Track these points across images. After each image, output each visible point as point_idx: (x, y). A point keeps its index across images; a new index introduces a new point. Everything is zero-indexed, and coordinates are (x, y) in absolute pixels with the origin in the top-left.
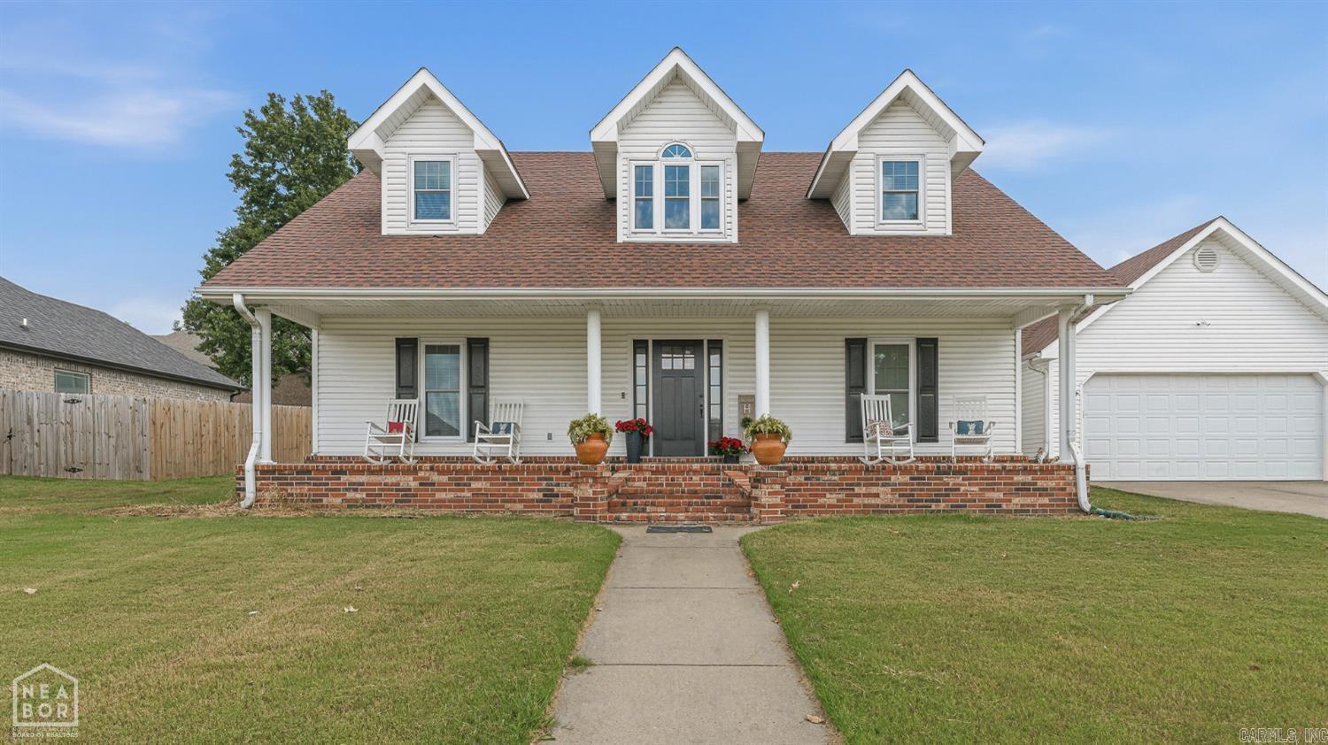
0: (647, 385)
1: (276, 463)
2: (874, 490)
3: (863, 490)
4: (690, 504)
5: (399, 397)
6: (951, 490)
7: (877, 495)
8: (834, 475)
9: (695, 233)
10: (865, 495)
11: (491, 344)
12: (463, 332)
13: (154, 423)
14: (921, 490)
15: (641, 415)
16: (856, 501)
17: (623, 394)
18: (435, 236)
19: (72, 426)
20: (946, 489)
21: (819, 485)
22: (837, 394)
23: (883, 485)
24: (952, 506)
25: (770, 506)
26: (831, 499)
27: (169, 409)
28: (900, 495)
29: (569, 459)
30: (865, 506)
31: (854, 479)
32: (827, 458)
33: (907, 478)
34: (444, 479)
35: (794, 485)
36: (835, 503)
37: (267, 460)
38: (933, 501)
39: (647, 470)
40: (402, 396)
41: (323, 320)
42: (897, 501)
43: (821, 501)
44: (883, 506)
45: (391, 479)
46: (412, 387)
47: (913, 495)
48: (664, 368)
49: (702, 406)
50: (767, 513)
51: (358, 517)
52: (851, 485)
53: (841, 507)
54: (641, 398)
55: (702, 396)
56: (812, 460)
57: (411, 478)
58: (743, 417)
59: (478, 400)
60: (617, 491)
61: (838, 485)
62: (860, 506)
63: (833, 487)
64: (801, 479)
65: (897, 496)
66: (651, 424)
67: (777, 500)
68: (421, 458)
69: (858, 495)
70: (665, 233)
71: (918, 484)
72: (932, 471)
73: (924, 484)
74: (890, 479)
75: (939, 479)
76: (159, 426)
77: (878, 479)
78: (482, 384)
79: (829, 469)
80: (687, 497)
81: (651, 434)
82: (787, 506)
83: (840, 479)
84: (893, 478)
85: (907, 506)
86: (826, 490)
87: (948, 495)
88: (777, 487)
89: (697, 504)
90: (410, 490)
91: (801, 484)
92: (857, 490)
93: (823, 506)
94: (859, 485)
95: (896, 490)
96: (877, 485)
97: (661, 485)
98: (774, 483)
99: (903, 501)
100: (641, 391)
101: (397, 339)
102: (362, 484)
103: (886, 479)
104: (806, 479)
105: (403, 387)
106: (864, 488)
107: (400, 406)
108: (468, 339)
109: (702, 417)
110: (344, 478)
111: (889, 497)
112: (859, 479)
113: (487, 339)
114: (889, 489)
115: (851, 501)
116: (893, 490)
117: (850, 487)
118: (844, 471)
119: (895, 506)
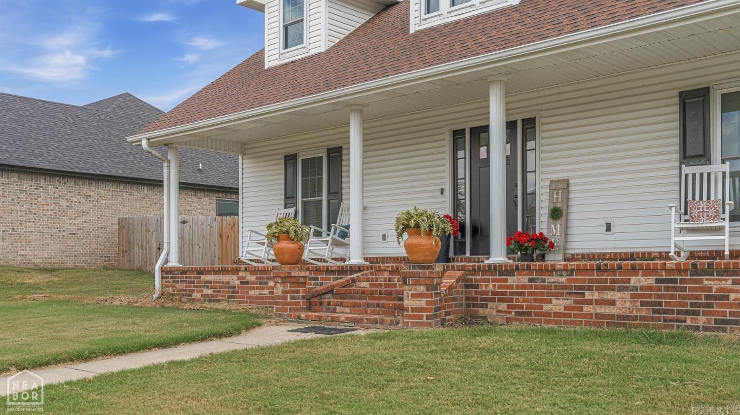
0: (465, 179)
1: (181, 266)
2: (609, 295)
3: (596, 295)
5: (286, 207)
6: (715, 297)
7: (612, 303)
8: (561, 275)
9: (477, 4)
10: (599, 302)
11: (343, 152)
12: (323, 144)
13: (221, 236)
14: (672, 297)
16: (587, 309)
17: (442, 191)
19: (183, 239)
20: (707, 297)
21: (544, 287)
22: (668, 169)
23: (620, 289)
24: (716, 321)
26: (557, 305)
27: (234, 224)
28: (642, 304)
30: (598, 316)
31: (584, 281)
33: (650, 281)
34: (253, 278)
35: (517, 287)
36: (562, 310)
38: (687, 313)
39: (385, 270)
40: (288, 205)
41: (246, 147)
42: (638, 310)
43: (547, 308)
44: (619, 317)
45: (224, 278)
46: (293, 197)
47: (660, 304)
49: (517, 196)
52: (582, 288)
53: (569, 316)
55: (517, 186)
57: (235, 277)
58: (552, 207)
59: (335, 205)
61: (565, 288)
62: (591, 315)
63: (561, 291)
64: (524, 280)
65: (638, 304)
69: (589, 302)
70: (450, 12)
71: (667, 288)
72: (686, 270)
73: (675, 289)
74: (629, 281)
75: (696, 281)
77: (613, 281)
82: (510, 313)
83: (568, 281)
84: (633, 279)
85: (652, 319)
86: (552, 294)
87: (710, 306)
90: (235, 287)
91: (525, 287)
92: (588, 295)
93: (548, 314)
94: (590, 288)
95: (637, 296)
96: (612, 289)
97: (380, 285)
98: (417, 283)
99: (645, 312)
100: (462, 184)
101: (285, 156)
102: (210, 282)
103: (622, 281)
104: (531, 280)
105: (288, 198)
106: (597, 293)
107: (287, 214)
108: (328, 149)
109: (517, 209)
110: (203, 277)
111: (628, 305)
112: (590, 281)
113: (341, 147)
114: (627, 294)
115: (581, 309)
116: (633, 296)
117: (579, 291)
118: (572, 271)
119: (635, 318)
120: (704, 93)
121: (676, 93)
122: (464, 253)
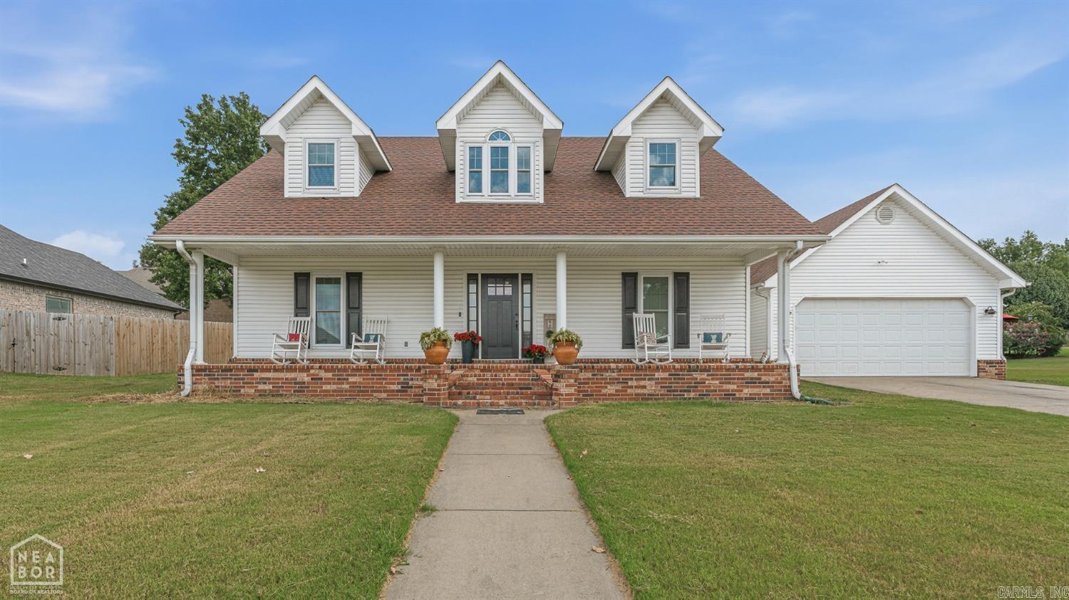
0: (477, 307)
1: (207, 364)
2: (642, 383)
3: (634, 383)
4: (508, 393)
5: (296, 315)
6: (699, 383)
7: (644, 387)
8: (614, 372)
9: (513, 196)
10: (636, 387)
11: (363, 277)
12: (343, 268)
13: (118, 334)
14: (677, 383)
15: (473, 328)
16: (629, 391)
17: (460, 314)
18: (323, 198)
19: (58, 337)
20: (695, 383)
21: (602, 379)
22: (616, 313)
23: (649, 380)
24: (699, 395)
25: (566, 395)
26: (611, 389)
27: (129, 325)
28: (661, 387)
29: (420, 361)
30: (636, 395)
31: (628, 375)
32: (608, 359)
33: (666, 375)
35: (584, 379)
36: (614, 392)
37: (200, 362)
38: (685, 391)
39: (477, 369)
40: (299, 315)
41: (242, 259)
42: (659, 391)
43: (604, 391)
44: (649, 395)
45: (292, 375)
46: (306, 308)
47: (671, 387)
48: (489, 294)
49: (517, 322)
50: (564, 399)
51: (266, 403)
52: (626, 379)
53: (619, 395)
54: (473, 317)
55: (517, 315)
56: (598, 361)
57: (305, 374)
58: (547, 330)
59: (354, 318)
60: (455, 384)
61: (616, 379)
62: (632, 395)
63: (613, 381)
64: (589, 375)
65: (659, 388)
66: (480, 335)
67: (572, 390)
68: (313, 360)
69: (631, 387)
71: (675, 379)
72: (685, 369)
73: (679, 379)
74: (654, 375)
75: (689, 375)
76: (121, 335)
77: (645, 375)
78: (357, 306)
79: (609, 368)
80: (506, 389)
81: (480, 342)
82: (579, 395)
83: (618, 375)
84: (656, 374)
85: (667, 395)
86: (608, 383)
87: (696, 387)
88: (572, 381)
89: (513, 393)
90: (304, 383)
91: (589, 379)
92: (630, 383)
93: (605, 395)
94: (632, 379)
95: (659, 383)
96: (645, 380)
98: (570, 378)
99: (663, 391)
100: (473, 311)
101: (295, 273)
102: (269, 379)
103: (651, 375)
104: (593, 375)
105: (300, 308)
106: (636, 382)
107: (297, 322)
108: (347, 273)
109: (518, 330)
110: (256, 375)
111: (653, 388)
112: (631, 375)
113: (361, 273)
114: (653, 382)
115: (626, 391)
116: (656, 383)
117: (625, 381)
118: (621, 370)
119: (658, 395)
120: (634, 276)
121: (621, 272)
122: (478, 357)
